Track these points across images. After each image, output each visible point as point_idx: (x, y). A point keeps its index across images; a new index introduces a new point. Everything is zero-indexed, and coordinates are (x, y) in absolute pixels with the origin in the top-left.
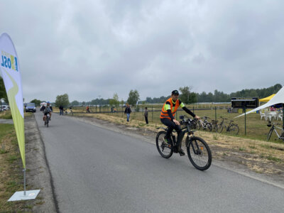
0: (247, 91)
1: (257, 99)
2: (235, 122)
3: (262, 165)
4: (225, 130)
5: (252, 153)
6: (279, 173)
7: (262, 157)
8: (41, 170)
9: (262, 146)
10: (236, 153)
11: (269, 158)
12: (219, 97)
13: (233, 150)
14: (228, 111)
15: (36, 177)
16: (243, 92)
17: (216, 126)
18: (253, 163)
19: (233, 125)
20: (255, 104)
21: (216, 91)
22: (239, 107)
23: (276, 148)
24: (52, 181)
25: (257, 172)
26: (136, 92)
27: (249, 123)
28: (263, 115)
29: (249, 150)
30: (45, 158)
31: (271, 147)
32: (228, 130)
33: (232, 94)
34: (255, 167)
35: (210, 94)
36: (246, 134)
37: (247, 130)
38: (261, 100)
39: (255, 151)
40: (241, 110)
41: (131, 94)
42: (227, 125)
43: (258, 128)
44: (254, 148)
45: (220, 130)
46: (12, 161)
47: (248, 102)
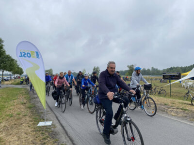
0: (174, 68)
1: (180, 73)
2: (164, 89)
3: (177, 112)
4: (157, 93)
5: (172, 106)
6: (186, 116)
7: (178, 108)
8: (49, 113)
9: (179, 103)
10: (162, 106)
11: (182, 109)
12: (155, 72)
13: (161, 105)
14: (160, 82)
15: (47, 116)
16: (171, 69)
17: (152, 91)
18: (171, 111)
19: (163, 90)
20: (179, 77)
21: (153, 68)
22: (168, 79)
23: (188, 104)
24: (57, 118)
25: (173, 116)
26: (98, 68)
27: (174, 89)
28: (183, 84)
29: (171, 105)
30: (49, 107)
31: (185, 103)
32: (159, 93)
33: (164, 70)
34: (173, 113)
35: (149, 70)
36: (171, 96)
37: (172, 94)
38: (182, 74)
39: (174, 105)
40: (168, 81)
41: (94, 69)
42: (159, 90)
43: (179, 93)
44: (174, 103)
45: (154, 94)
46: (30, 108)
47: (174, 75)
